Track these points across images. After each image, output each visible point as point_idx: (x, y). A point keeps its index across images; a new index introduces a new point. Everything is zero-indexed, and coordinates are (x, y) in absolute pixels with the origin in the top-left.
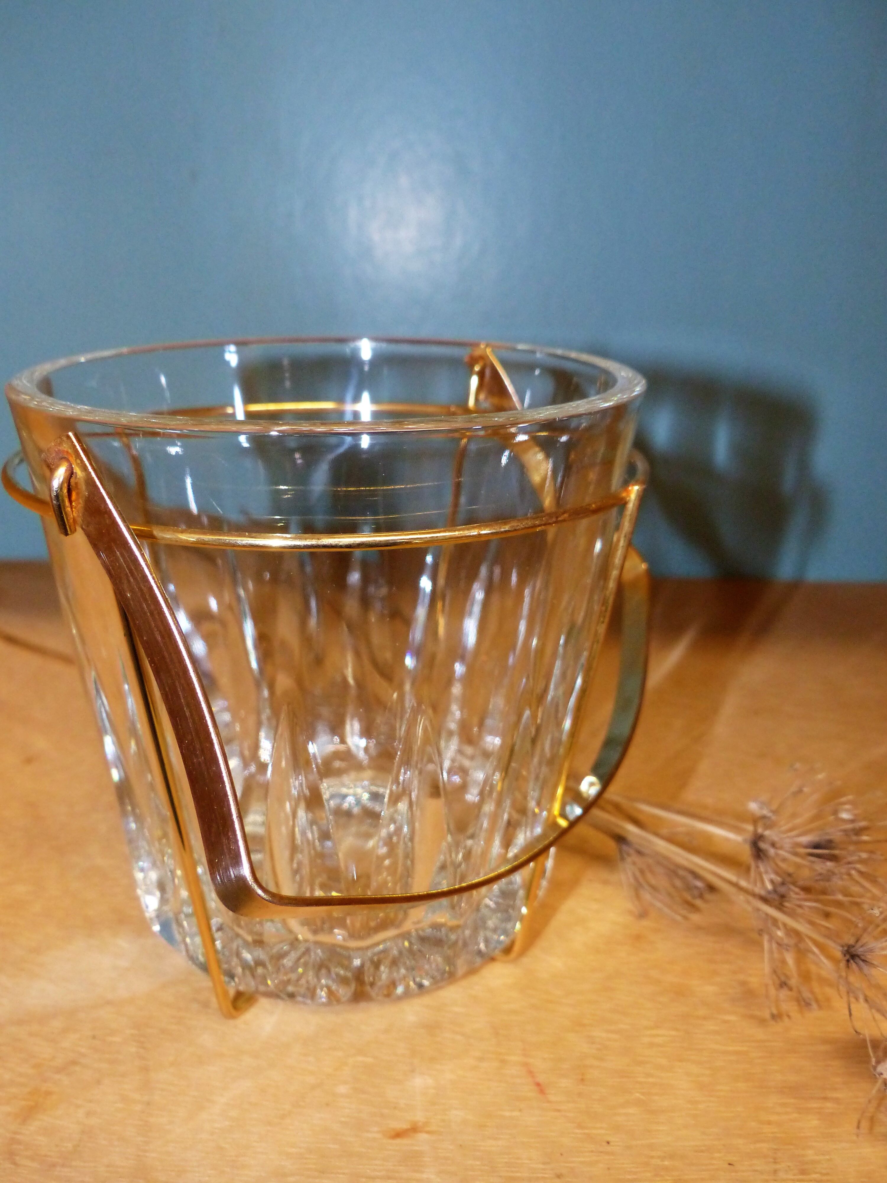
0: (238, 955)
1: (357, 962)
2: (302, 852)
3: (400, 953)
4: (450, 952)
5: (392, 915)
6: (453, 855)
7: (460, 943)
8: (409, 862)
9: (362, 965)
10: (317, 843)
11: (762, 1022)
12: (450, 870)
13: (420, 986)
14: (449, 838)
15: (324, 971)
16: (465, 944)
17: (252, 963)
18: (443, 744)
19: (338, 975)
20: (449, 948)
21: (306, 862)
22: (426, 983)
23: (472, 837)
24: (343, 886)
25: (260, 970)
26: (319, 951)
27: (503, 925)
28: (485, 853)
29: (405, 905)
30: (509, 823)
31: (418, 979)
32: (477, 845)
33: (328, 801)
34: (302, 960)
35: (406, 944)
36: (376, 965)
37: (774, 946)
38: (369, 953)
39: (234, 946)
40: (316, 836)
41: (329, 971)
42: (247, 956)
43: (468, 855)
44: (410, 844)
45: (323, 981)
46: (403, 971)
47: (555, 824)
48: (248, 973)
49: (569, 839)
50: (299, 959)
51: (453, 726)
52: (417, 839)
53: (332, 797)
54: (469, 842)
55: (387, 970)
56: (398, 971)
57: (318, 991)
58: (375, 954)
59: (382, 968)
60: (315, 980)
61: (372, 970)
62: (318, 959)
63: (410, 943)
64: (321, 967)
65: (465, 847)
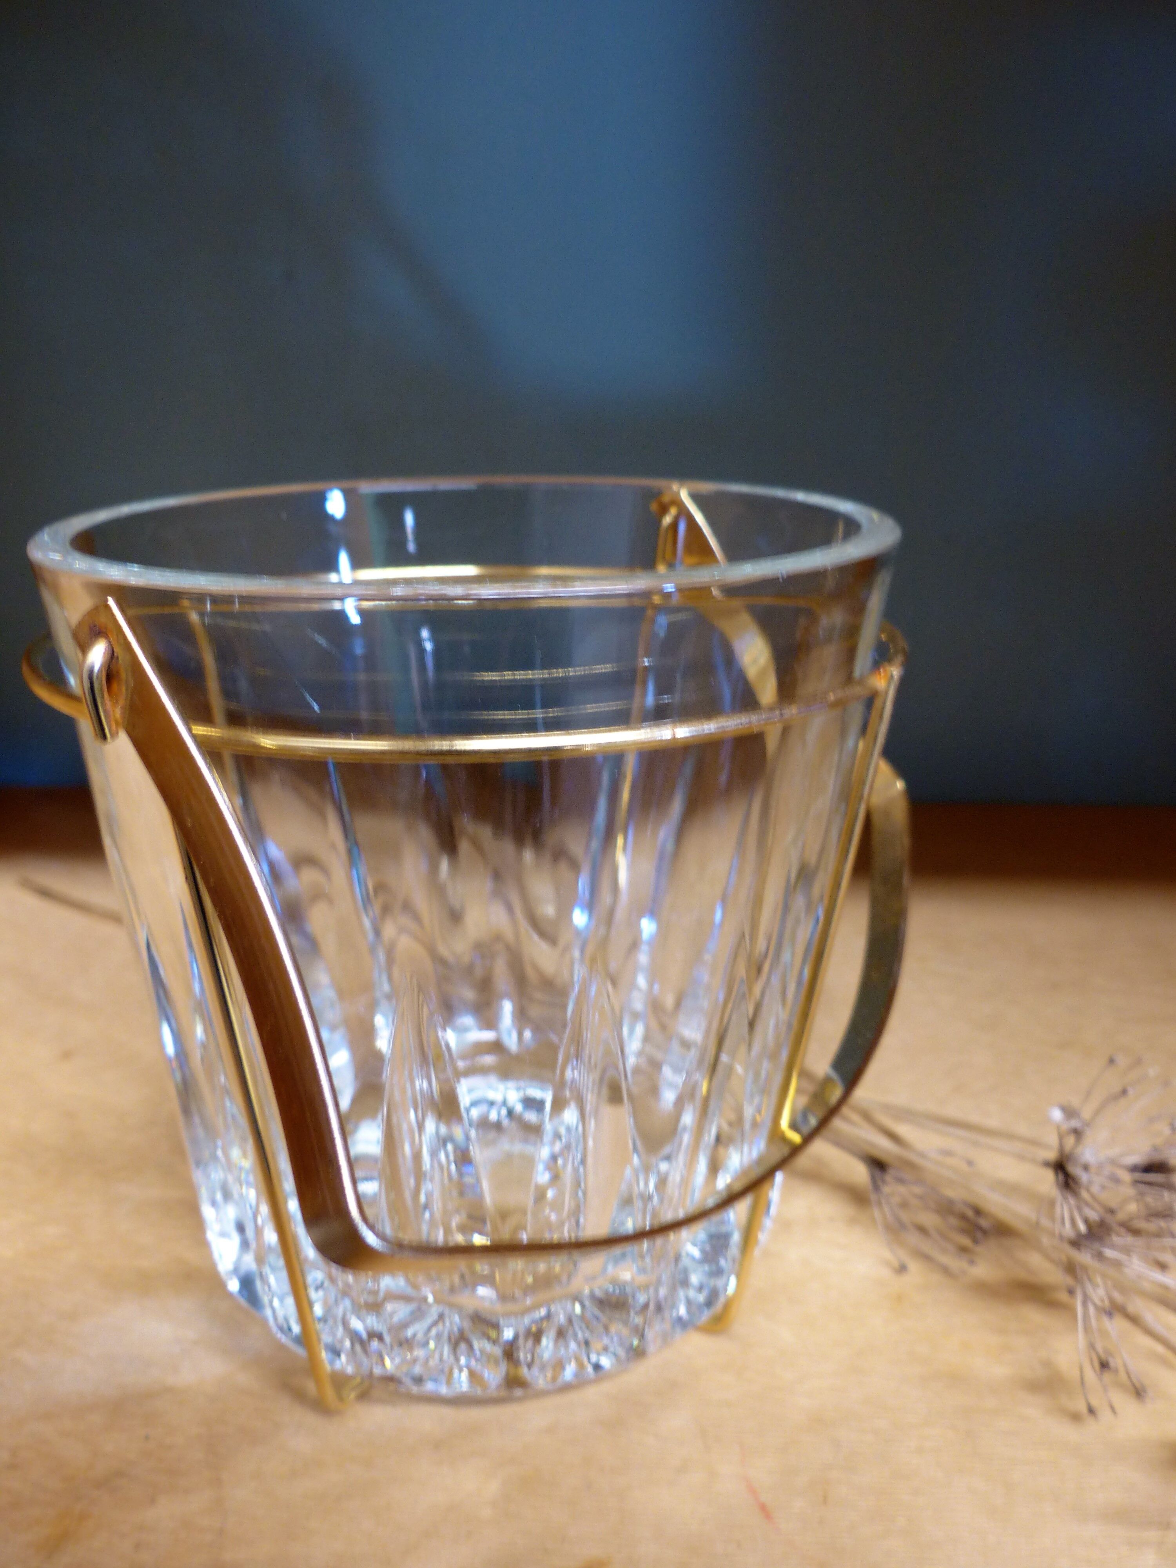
0: (345, 1323)
1: (508, 1334)
2: (431, 1180)
3: (570, 1321)
4: (638, 1320)
5: (557, 1268)
6: (642, 1184)
7: (652, 1307)
8: (580, 1194)
9: (516, 1337)
10: (453, 1167)
11: (1076, 1417)
12: (638, 1204)
13: (597, 1367)
14: (636, 1160)
15: (463, 1346)
16: (659, 1308)
17: (364, 1336)
18: (625, 1031)
19: (482, 1351)
20: (637, 1313)
21: (437, 1195)
22: (606, 1362)
23: (668, 1158)
24: (488, 1227)
25: (375, 1344)
26: (457, 1318)
27: (712, 1282)
28: (686, 1181)
29: (576, 1254)
30: (718, 1139)
31: (594, 1358)
32: (674, 1171)
33: (468, 1111)
34: (434, 1332)
35: (578, 1309)
36: (537, 1337)
37: (1091, 1310)
38: (527, 1320)
39: (340, 1311)
40: (452, 1158)
41: (470, 1346)
42: (357, 1324)
43: (662, 1182)
44: (581, 1169)
45: (463, 1360)
46: (573, 1345)
47: (784, 1139)
48: (358, 1348)
49: (803, 1161)
50: (429, 1329)
51: (638, 1005)
52: (590, 1160)
53: (474, 1104)
54: (664, 1166)
55: (551, 1345)
56: (567, 1347)
57: (456, 1372)
58: (533, 1322)
59: (544, 1341)
60: (452, 1358)
61: (530, 1343)
62: (456, 1329)
63: (583, 1306)
64: (459, 1340)
65: (658, 1172)
